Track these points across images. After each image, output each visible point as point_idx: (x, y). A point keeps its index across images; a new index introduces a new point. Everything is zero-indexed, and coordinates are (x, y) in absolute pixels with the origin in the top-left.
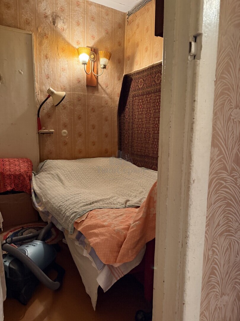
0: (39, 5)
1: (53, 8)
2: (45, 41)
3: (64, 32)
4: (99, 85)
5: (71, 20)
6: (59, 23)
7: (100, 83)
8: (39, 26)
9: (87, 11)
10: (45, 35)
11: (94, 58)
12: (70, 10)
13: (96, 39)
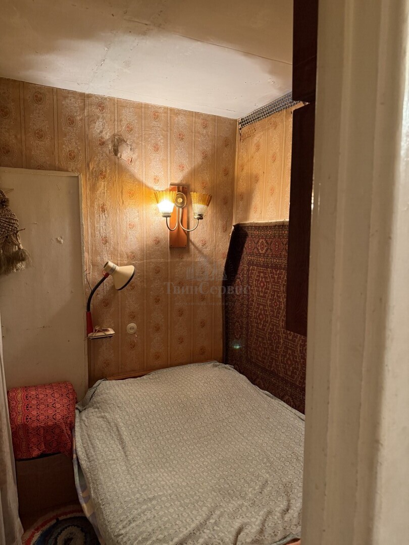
0: (91, 127)
1: (114, 128)
2: (102, 184)
3: (133, 164)
4: (190, 244)
5: (143, 144)
6: (124, 152)
7: (193, 240)
8: (90, 160)
9: (170, 125)
10: (101, 174)
11: (183, 202)
12: (143, 127)
13: (187, 170)
